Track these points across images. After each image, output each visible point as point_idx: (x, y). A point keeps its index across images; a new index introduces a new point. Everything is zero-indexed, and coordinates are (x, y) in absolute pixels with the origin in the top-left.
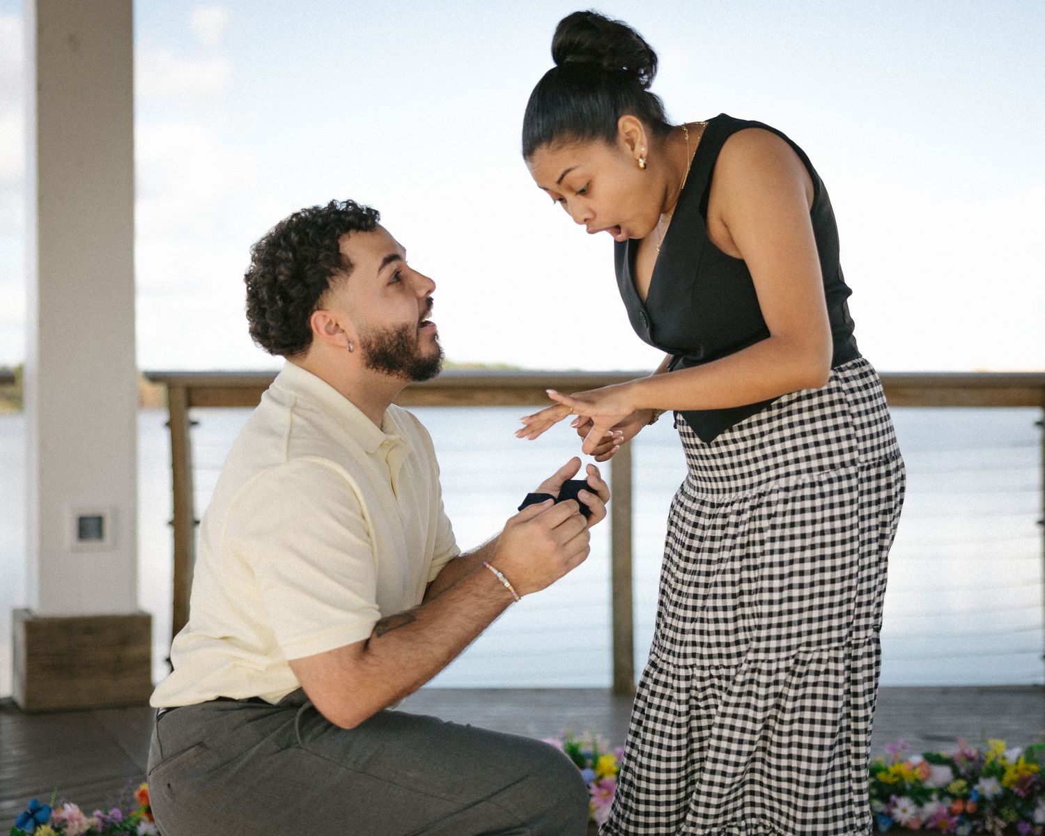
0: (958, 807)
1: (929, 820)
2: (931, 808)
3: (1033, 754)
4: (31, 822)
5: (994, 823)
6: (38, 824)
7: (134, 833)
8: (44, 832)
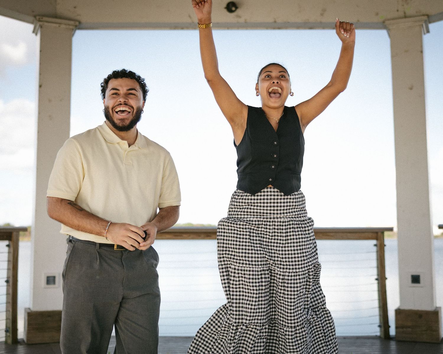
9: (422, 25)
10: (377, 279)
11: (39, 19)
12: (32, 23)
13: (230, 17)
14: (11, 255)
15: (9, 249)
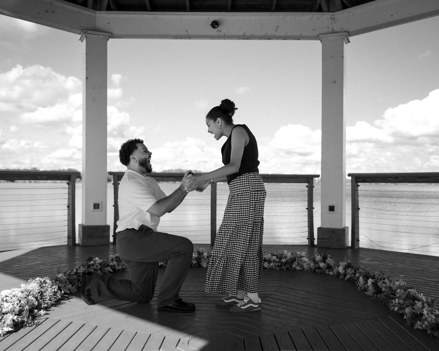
0: (277, 264)
1: (271, 267)
2: (272, 264)
3: (293, 253)
4: (89, 260)
5: (284, 267)
6: (91, 261)
7: (109, 264)
8: (92, 262)
9: (344, 38)
10: (307, 209)
11: (85, 32)
12: (80, 34)
13: (214, 31)
14: (71, 190)
15: (68, 186)
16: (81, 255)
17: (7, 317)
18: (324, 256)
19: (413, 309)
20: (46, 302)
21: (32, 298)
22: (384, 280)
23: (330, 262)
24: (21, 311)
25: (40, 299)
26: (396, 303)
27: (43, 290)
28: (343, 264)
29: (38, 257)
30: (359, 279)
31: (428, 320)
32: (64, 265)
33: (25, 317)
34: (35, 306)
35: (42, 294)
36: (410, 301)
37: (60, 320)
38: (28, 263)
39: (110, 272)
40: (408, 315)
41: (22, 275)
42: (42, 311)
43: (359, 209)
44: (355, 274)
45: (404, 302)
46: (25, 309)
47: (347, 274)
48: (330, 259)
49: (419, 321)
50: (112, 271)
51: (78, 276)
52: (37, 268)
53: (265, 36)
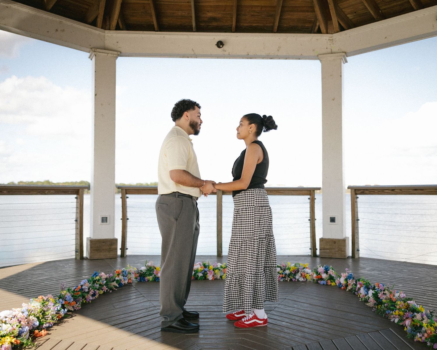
0: (281, 276)
3: (296, 265)
4: (95, 276)
5: (288, 279)
6: (96, 276)
7: (115, 279)
8: (98, 278)
9: (342, 59)
10: (309, 220)
11: (94, 50)
12: (89, 52)
13: (219, 51)
14: (79, 204)
15: (77, 200)
16: (88, 269)
17: (5, 340)
18: (327, 267)
19: (413, 321)
20: (48, 321)
21: (33, 318)
22: (384, 291)
23: (332, 273)
24: (20, 333)
25: (42, 319)
26: (396, 315)
27: (45, 309)
28: (344, 275)
29: (44, 272)
30: (360, 290)
31: (427, 332)
32: (71, 280)
33: (24, 339)
34: (36, 326)
35: (43, 313)
36: (410, 312)
37: (62, 340)
38: (34, 279)
39: (116, 287)
40: (408, 326)
41: (26, 292)
42: (43, 331)
43: (359, 220)
44: (356, 285)
45: (404, 314)
46: (25, 330)
47: (348, 285)
48: (332, 270)
49: (419, 333)
50: (118, 286)
51: (83, 293)
52: (43, 283)
53: (268, 56)
